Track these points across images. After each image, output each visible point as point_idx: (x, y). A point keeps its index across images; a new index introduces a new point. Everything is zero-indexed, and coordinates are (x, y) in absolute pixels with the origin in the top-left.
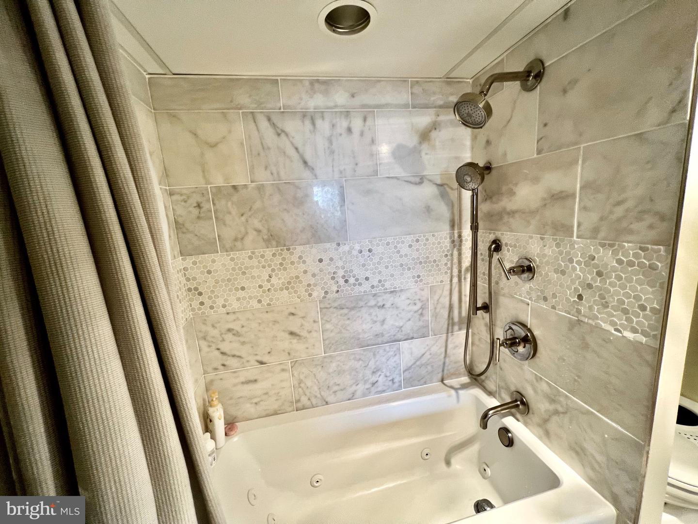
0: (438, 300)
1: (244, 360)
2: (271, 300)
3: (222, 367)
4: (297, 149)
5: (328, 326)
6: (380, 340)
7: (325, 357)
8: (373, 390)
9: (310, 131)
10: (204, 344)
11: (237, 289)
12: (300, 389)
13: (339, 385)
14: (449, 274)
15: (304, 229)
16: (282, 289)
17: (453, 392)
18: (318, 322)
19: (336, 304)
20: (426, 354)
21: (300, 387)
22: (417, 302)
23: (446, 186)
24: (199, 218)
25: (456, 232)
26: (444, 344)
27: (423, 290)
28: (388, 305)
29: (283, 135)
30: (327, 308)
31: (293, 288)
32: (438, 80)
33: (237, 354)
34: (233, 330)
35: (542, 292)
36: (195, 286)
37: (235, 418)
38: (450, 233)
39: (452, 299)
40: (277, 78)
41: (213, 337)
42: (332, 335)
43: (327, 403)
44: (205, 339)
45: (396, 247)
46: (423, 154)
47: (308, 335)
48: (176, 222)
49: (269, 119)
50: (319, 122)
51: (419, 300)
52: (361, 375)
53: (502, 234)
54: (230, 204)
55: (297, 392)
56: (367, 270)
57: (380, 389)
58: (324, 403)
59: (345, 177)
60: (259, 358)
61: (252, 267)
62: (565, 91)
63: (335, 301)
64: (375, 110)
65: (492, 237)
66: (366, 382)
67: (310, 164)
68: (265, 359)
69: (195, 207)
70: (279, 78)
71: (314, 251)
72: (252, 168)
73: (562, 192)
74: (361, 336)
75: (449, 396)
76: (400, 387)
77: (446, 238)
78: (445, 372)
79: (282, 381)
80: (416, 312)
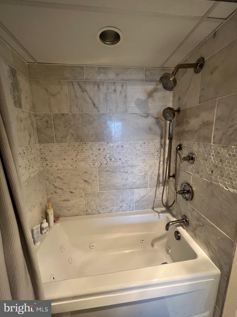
0: (153, 172)
1: (64, 191)
2: (77, 165)
3: (55, 193)
4: (91, 98)
5: (102, 179)
6: (125, 187)
7: (99, 193)
8: (121, 209)
9: (97, 91)
10: (47, 182)
11: (62, 160)
12: (88, 206)
13: (105, 206)
14: (159, 160)
15: (93, 135)
16: (81, 161)
17: (157, 214)
18: (97, 177)
19: (105, 170)
20: (146, 196)
21: (88, 205)
22: (143, 171)
23: (159, 119)
24: (47, 127)
25: (163, 140)
26: (155, 192)
27: (146, 166)
28: (129, 172)
29: (85, 92)
30: (101, 171)
31: (86, 161)
32: (158, 68)
33: (61, 187)
34: (60, 177)
35: (197, 169)
36: (44, 157)
37: (59, 215)
38: (160, 141)
39: (160, 171)
40: (83, 66)
41: (51, 179)
42: (103, 183)
43: (100, 213)
44: (48, 180)
45: (134, 146)
46: (149, 103)
47: (92, 182)
48: (37, 129)
49: (79, 84)
50: (101, 86)
51: (144, 171)
52: (115, 202)
53: (183, 142)
54: (60, 121)
55: (86, 207)
56: (120, 155)
57: (124, 209)
58: (98, 213)
59: (112, 112)
60: (71, 190)
61: (69, 150)
62: (212, 73)
63: (105, 168)
64: (128, 82)
65: (179, 143)
66: (118, 205)
67: (96, 105)
68: (73, 191)
69: (45, 122)
70: (84, 66)
71: (97, 145)
72: (71, 106)
73: (208, 121)
74: (116, 185)
75: (155, 215)
76: (133, 210)
77: (158, 143)
78: (155, 205)
79: (80, 201)
80: (142, 176)
